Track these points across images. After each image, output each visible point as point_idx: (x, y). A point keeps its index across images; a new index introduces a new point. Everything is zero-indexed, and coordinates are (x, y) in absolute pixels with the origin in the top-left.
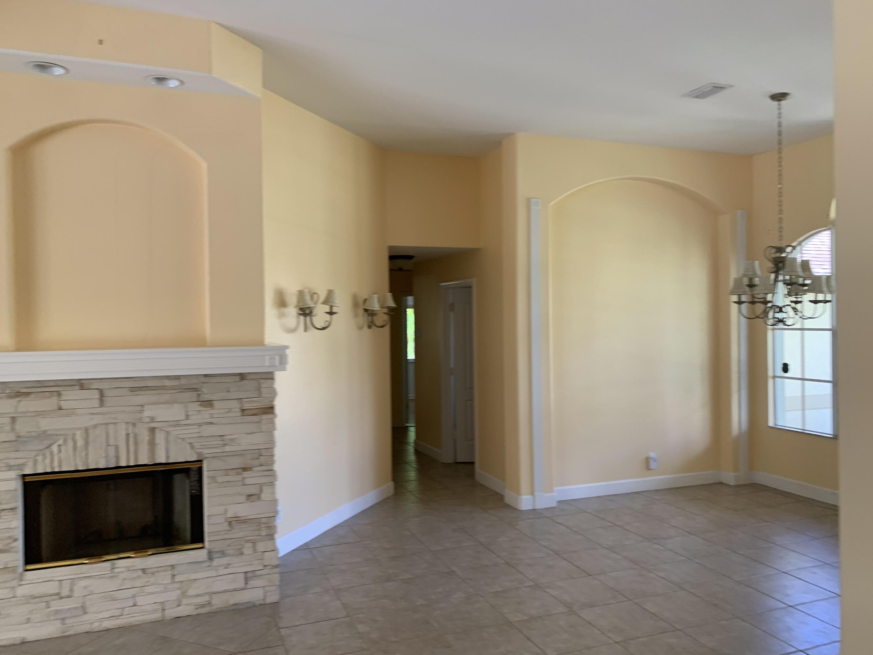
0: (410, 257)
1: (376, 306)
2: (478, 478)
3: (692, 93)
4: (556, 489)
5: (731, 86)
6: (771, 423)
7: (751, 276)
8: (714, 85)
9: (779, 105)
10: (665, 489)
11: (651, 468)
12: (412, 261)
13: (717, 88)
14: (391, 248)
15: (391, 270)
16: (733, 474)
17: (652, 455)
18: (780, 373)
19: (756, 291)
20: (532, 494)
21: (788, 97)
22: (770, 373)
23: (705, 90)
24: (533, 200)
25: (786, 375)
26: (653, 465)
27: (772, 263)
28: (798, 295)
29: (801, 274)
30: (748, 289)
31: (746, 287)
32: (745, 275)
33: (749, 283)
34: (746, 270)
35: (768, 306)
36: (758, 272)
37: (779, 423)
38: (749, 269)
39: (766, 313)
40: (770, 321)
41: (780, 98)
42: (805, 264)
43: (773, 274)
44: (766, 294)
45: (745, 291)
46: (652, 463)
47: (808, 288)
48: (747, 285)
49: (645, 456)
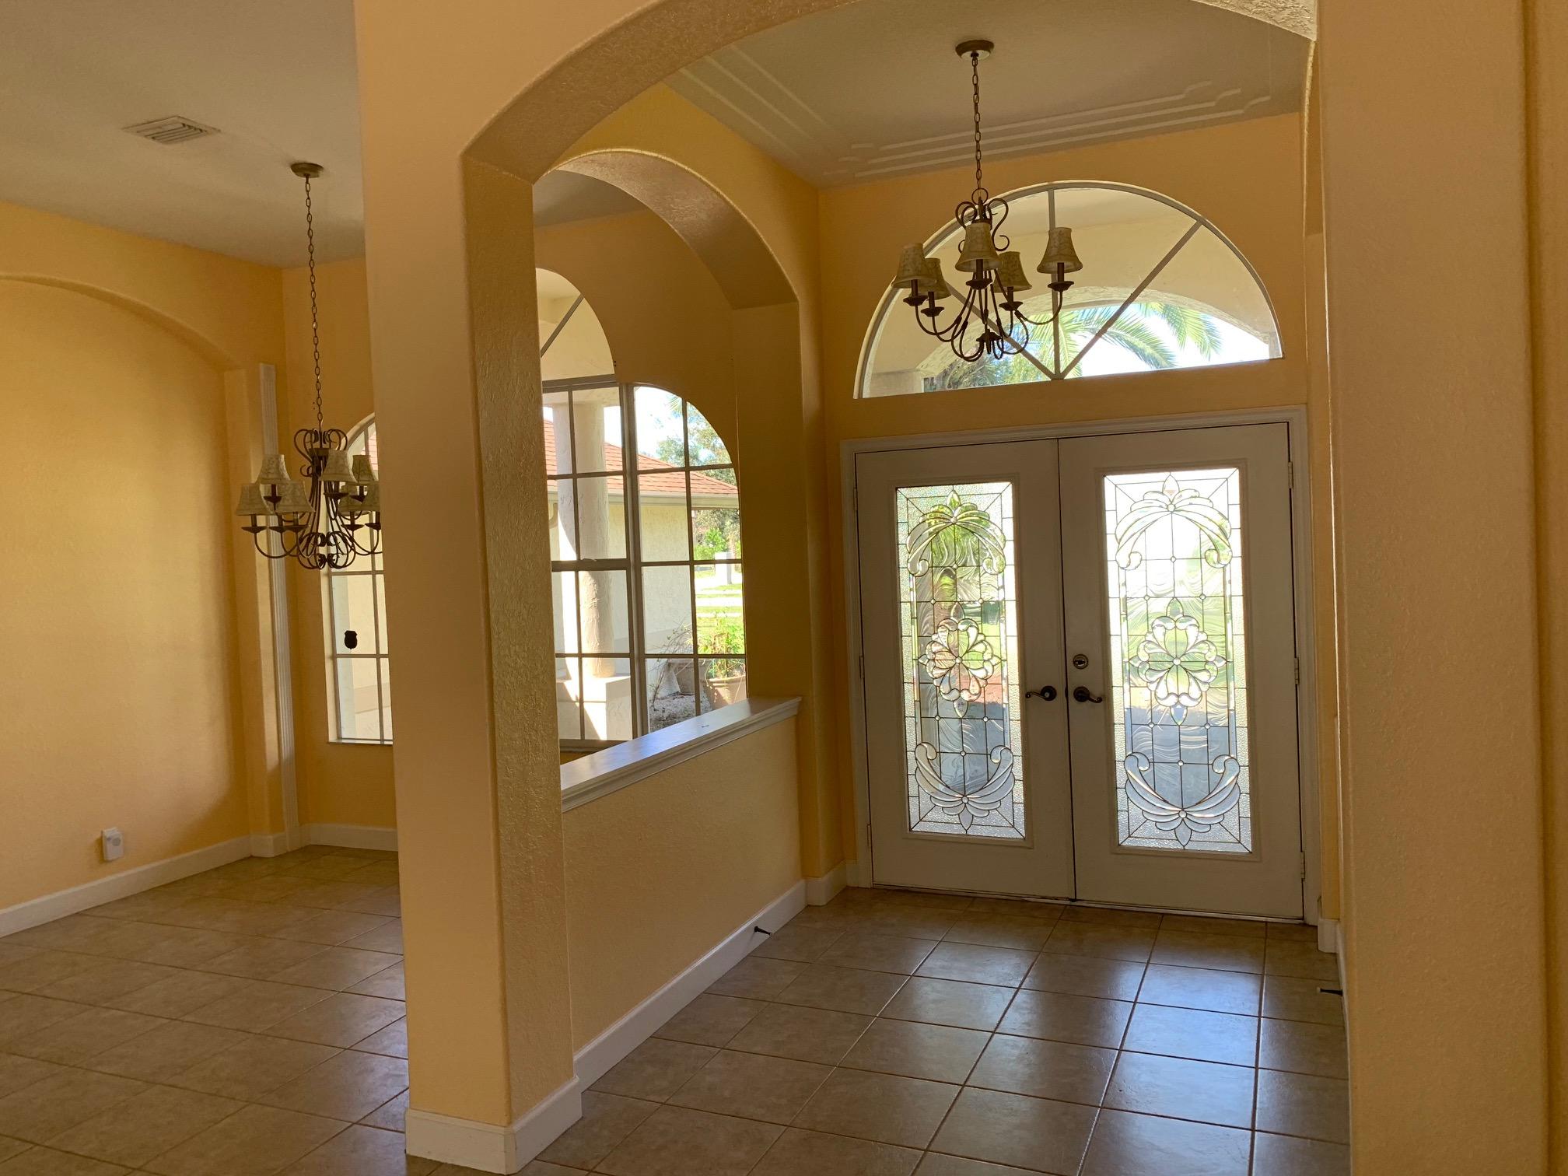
5: (218, 131)
6: (332, 738)
7: (274, 482)
8: (184, 122)
9: (307, 183)
11: (110, 859)
13: (189, 130)
16: (271, 837)
17: (108, 833)
18: (341, 648)
19: (285, 505)
21: (321, 173)
22: (328, 651)
23: (170, 127)
25: (353, 651)
26: (112, 852)
27: (309, 460)
28: (352, 515)
29: (354, 479)
30: (268, 505)
31: (264, 501)
32: (262, 480)
33: (270, 495)
34: (265, 471)
35: (303, 534)
36: (286, 475)
37: (344, 734)
38: (270, 469)
39: (302, 547)
40: (308, 560)
41: (308, 172)
42: (362, 462)
43: (310, 479)
44: (297, 513)
45: (265, 508)
46: (109, 846)
47: (367, 502)
48: (267, 498)
49: (98, 836)
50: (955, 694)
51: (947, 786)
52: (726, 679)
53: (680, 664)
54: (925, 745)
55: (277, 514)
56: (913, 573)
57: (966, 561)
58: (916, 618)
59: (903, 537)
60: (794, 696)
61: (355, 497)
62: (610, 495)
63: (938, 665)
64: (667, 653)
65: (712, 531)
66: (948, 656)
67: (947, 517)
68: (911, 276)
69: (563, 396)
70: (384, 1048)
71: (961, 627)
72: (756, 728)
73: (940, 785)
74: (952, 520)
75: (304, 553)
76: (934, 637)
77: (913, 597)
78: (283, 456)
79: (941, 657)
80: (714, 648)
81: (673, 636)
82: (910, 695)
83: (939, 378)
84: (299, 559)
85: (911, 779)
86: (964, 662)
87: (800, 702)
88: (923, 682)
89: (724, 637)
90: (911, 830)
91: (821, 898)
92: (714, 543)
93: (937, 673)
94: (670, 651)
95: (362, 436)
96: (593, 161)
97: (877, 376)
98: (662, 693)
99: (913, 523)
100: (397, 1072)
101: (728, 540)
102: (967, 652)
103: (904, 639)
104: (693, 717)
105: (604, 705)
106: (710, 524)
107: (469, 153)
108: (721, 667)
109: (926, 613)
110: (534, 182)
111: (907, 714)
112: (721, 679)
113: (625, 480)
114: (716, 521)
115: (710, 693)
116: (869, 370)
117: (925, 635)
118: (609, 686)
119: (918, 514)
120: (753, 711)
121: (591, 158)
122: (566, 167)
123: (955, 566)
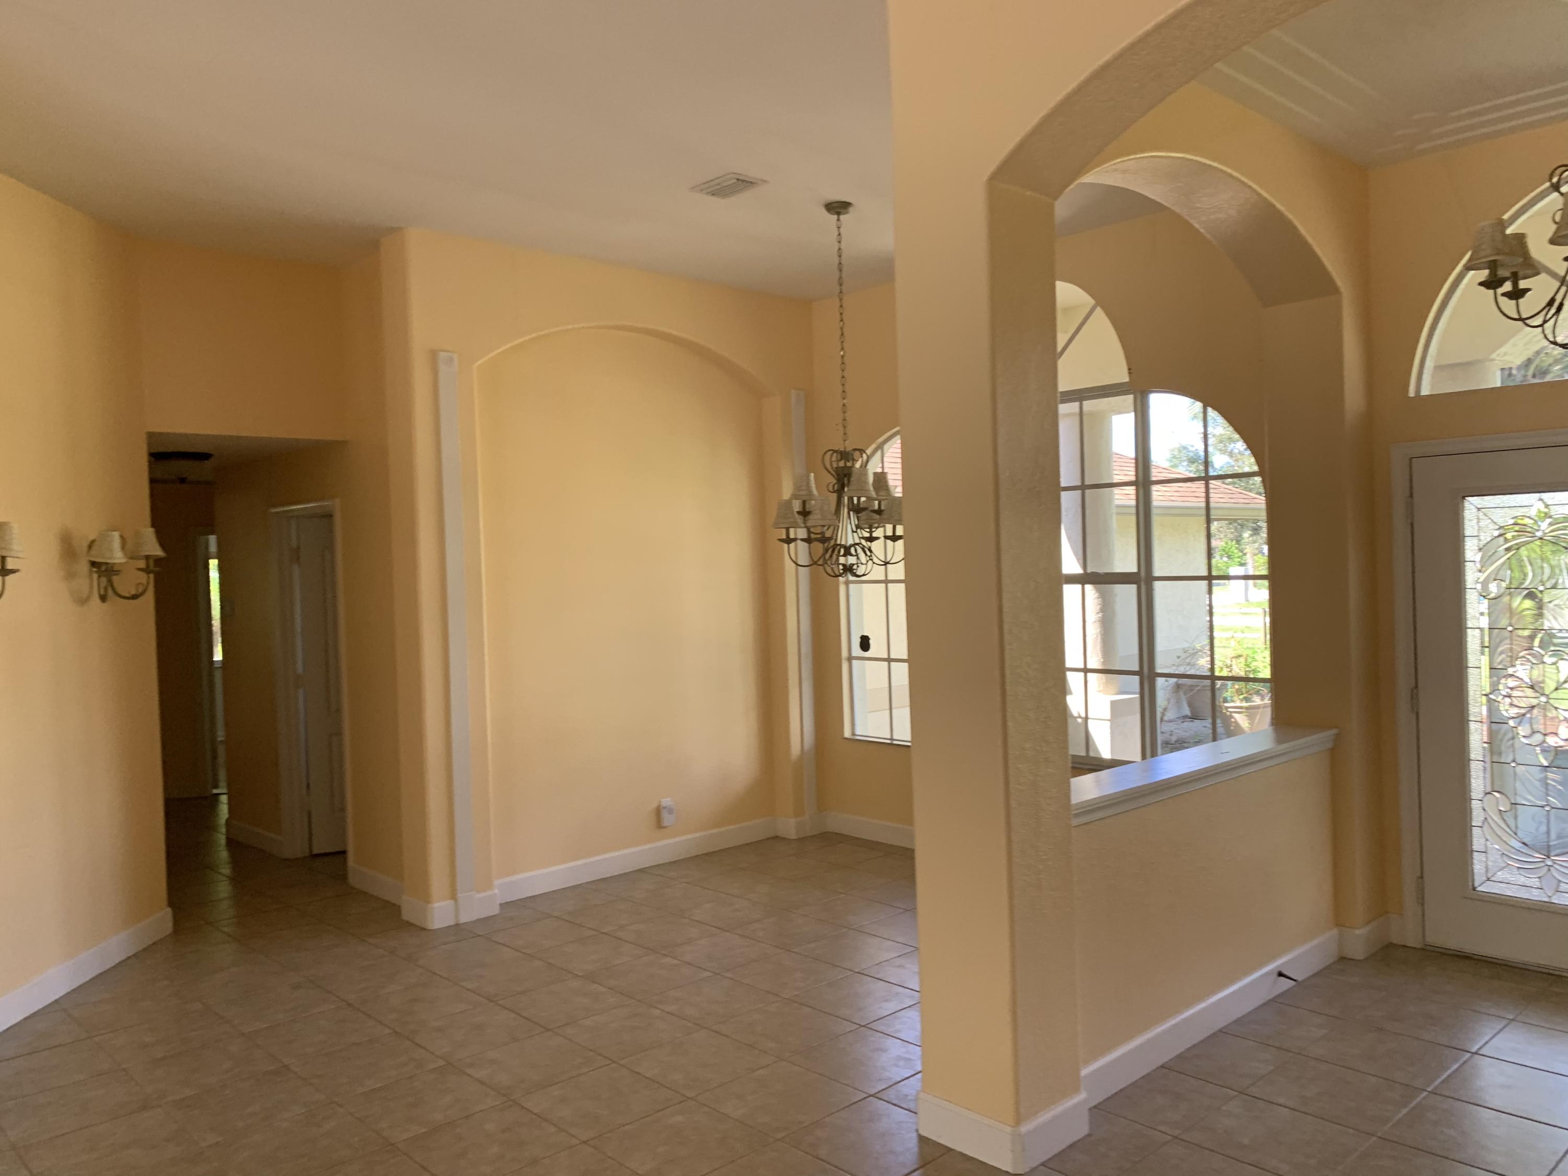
0: (203, 457)
1: (118, 557)
2: (353, 880)
3: (707, 185)
4: (497, 882)
5: (765, 181)
6: (847, 734)
7: (805, 498)
8: (738, 177)
9: (838, 220)
10: (686, 859)
11: (665, 825)
12: (207, 464)
13: (743, 183)
14: (151, 436)
15: (153, 481)
16: (795, 821)
17: (666, 802)
18: (857, 651)
19: (813, 520)
20: (454, 897)
21: (851, 209)
22: (845, 654)
23: (726, 184)
24: (442, 355)
25: (867, 654)
26: (667, 819)
27: (834, 477)
28: (871, 527)
29: (874, 494)
30: (799, 519)
31: (797, 516)
32: (795, 496)
33: (801, 510)
34: (797, 487)
35: (828, 545)
36: (815, 492)
37: (858, 732)
38: (801, 486)
39: (827, 556)
40: (832, 568)
41: (839, 210)
42: (881, 479)
43: (835, 495)
44: (824, 526)
45: (796, 522)
46: (665, 816)
47: (885, 516)
48: (799, 513)
49: (655, 805)
50: (1538, 738)
51: (1524, 843)
52: (1244, 704)
53: (1192, 686)
54: (1496, 794)
55: (806, 527)
56: (1484, 594)
57: (1556, 583)
58: (1490, 648)
59: (1471, 551)
60: (1331, 728)
61: (874, 511)
62: (1118, 506)
63: (1516, 702)
64: (1177, 672)
65: (1227, 543)
66: (1529, 692)
67: (1533, 531)
68: (1486, 256)
69: (1073, 407)
70: (898, 1031)
71: (1548, 659)
72: (1283, 759)
73: (1514, 840)
74: (1539, 534)
75: (829, 562)
76: (1510, 671)
77: (1484, 622)
78: (812, 475)
79: (1520, 694)
80: (1231, 671)
81: (1183, 656)
82: (1477, 736)
83: (1519, 368)
84: (824, 568)
85: (1476, 831)
86: (1551, 701)
87: (1337, 734)
88: (1495, 722)
89: (1242, 660)
90: (1474, 889)
91: (1358, 951)
92: (1229, 557)
93: (1514, 711)
94: (1180, 671)
95: (879, 453)
96: (1115, 170)
97: (1438, 368)
98: (1169, 715)
99: (1485, 538)
100: (908, 1056)
101: (1245, 554)
102: (1556, 689)
103: (1470, 671)
104: (1207, 742)
105: (1108, 723)
106: (1225, 536)
107: (993, 177)
108: (1239, 692)
109: (1501, 641)
110: (1056, 198)
111: (1472, 756)
112: (1238, 704)
113: (1137, 490)
114: (1232, 533)
115: (1227, 720)
116: (1429, 364)
117: (1500, 667)
118: (1114, 704)
119: (1492, 526)
120: (1280, 739)
121: (1114, 167)
122: (1089, 178)
123: (1541, 588)
